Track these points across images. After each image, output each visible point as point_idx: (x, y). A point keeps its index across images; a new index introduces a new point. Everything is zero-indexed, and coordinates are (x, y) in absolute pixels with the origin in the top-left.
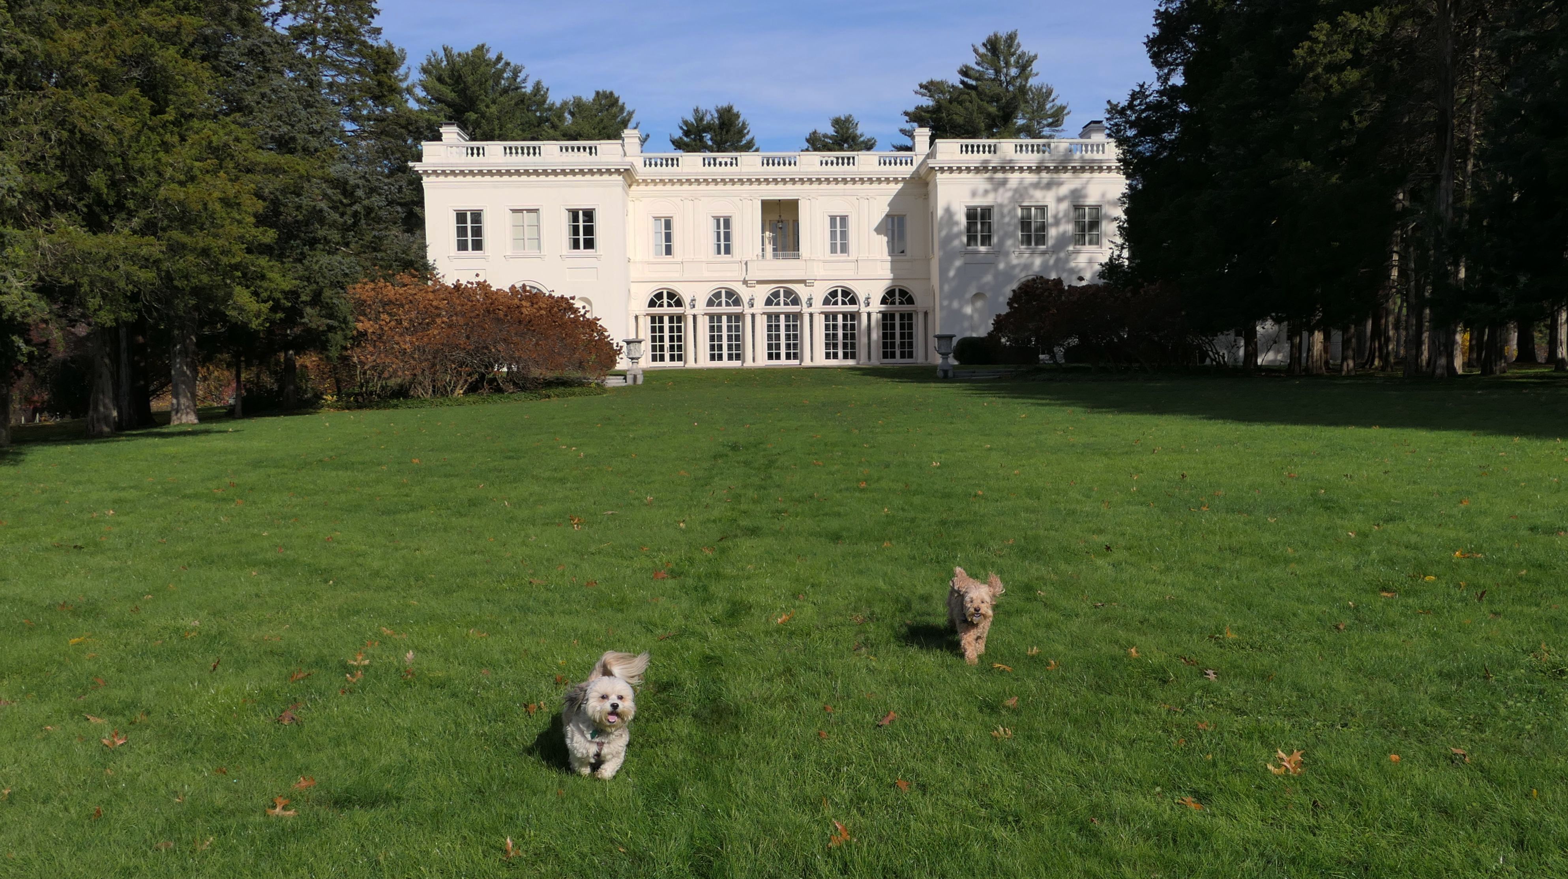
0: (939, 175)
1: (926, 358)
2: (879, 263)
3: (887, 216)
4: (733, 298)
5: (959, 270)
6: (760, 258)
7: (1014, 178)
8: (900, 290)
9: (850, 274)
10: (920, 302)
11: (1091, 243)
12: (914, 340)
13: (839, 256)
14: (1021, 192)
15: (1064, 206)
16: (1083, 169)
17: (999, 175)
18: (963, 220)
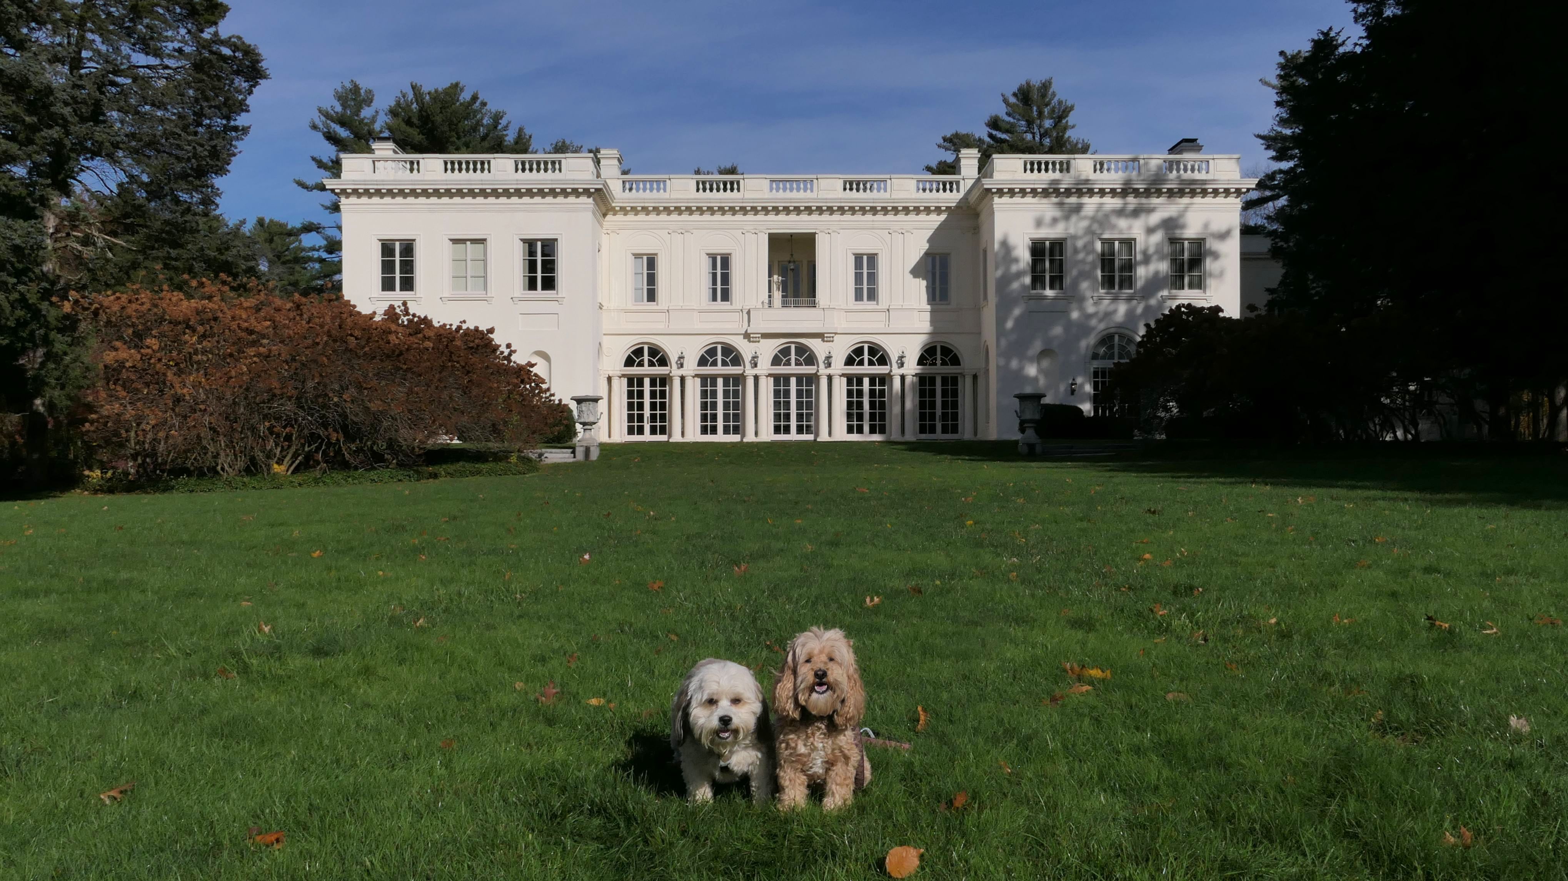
0: (996, 200)
1: (976, 434)
2: (916, 313)
3: (927, 254)
4: (732, 355)
5: (1018, 321)
6: (766, 306)
7: (1091, 204)
8: (942, 347)
9: (880, 327)
10: (968, 363)
11: (1191, 286)
12: (960, 411)
13: (866, 304)
14: (1102, 220)
15: (1157, 237)
16: (1181, 193)
17: (1073, 200)
18: (1024, 256)
